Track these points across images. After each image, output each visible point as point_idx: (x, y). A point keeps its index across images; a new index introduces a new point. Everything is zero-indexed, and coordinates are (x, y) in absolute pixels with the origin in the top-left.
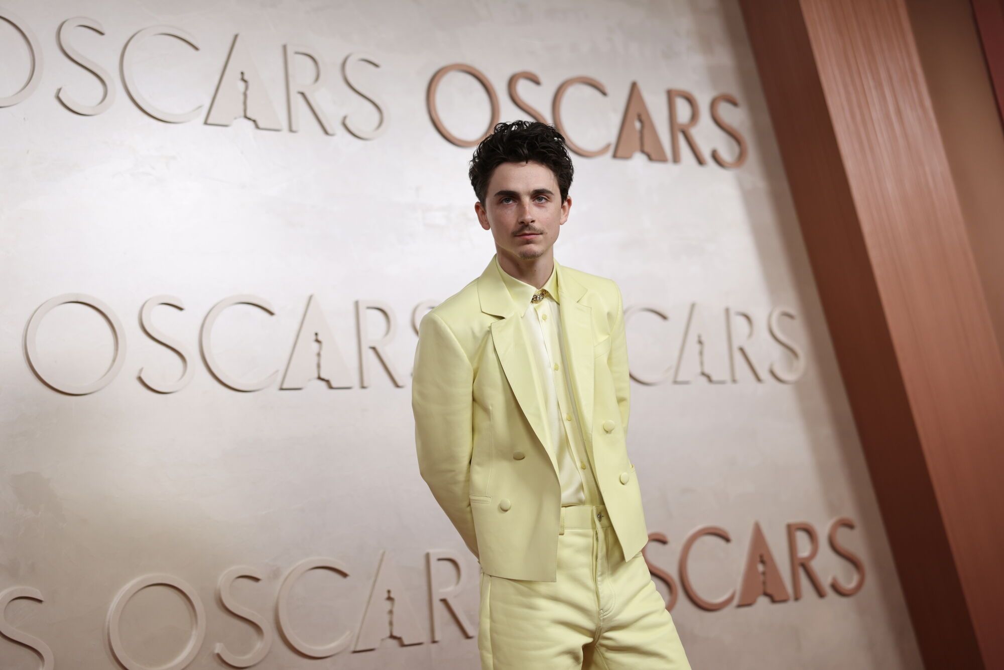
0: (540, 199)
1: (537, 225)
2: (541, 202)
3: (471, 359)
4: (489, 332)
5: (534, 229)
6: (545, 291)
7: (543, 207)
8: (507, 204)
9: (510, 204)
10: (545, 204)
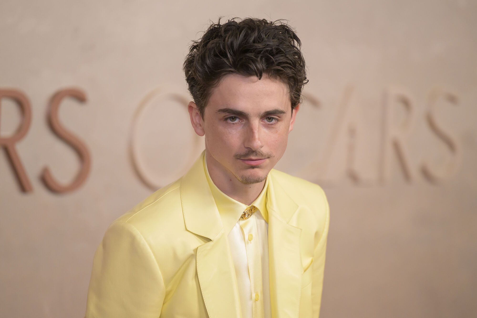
0: (270, 119)
1: (265, 150)
2: (271, 123)
3: (167, 282)
4: (194, 256)
5: (261, 154)
6: (255, 207)
7: (273, 128)
8: (232, 122)
9: (236, 123)
10: (275, 125)
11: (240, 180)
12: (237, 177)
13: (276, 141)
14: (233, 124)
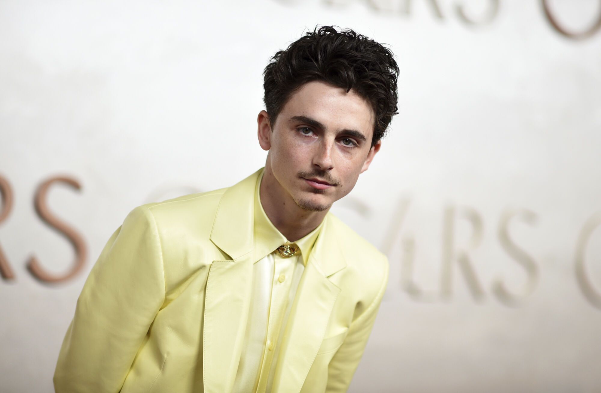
0: (348, 142)
1: (333, 173)
2: (347, 146)
5: (329, 178)
6: (298, 247)
7: (348, 152)
8: (304, 134)
9: (309, 137)
10: (351, 150)
11: (298, 204)
12: (294, 199)
13: (349, 168)
14: (306, 136)
